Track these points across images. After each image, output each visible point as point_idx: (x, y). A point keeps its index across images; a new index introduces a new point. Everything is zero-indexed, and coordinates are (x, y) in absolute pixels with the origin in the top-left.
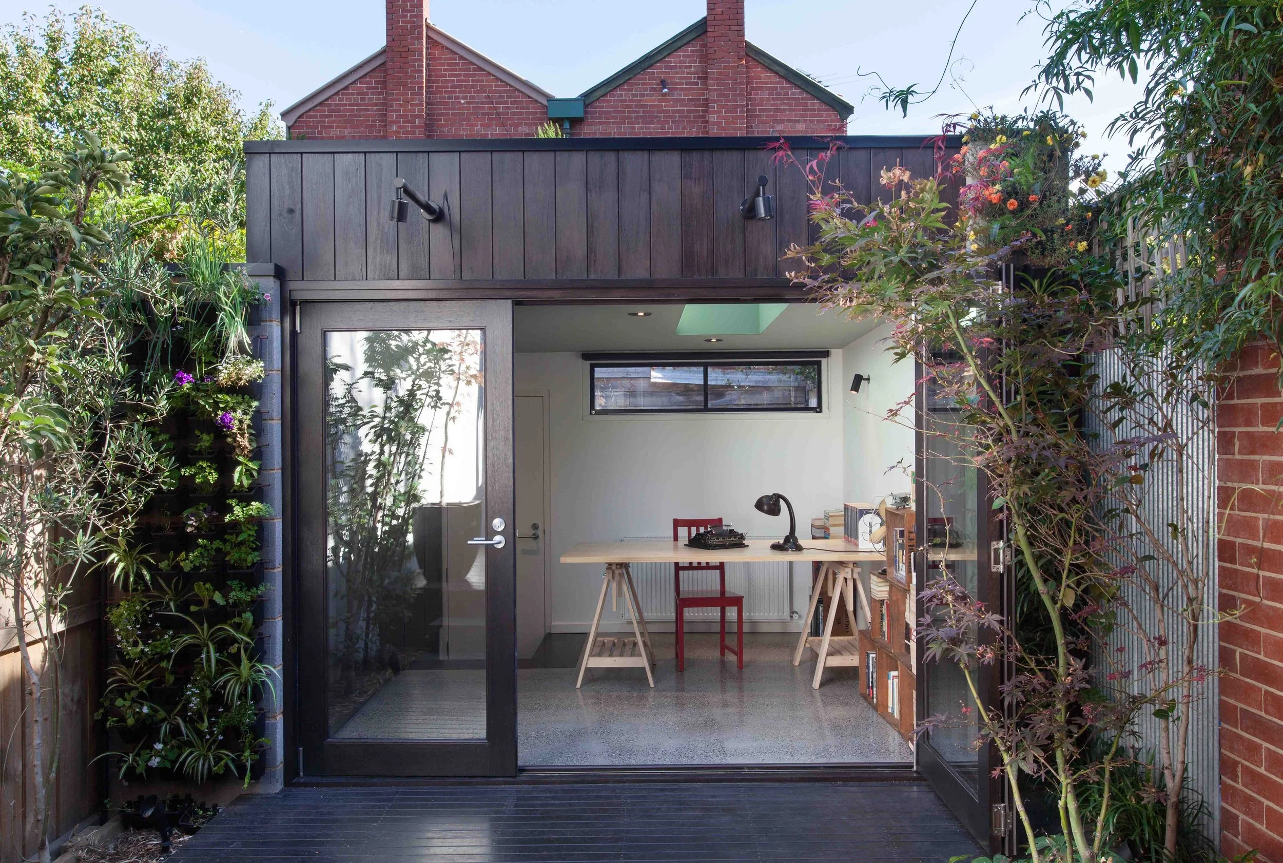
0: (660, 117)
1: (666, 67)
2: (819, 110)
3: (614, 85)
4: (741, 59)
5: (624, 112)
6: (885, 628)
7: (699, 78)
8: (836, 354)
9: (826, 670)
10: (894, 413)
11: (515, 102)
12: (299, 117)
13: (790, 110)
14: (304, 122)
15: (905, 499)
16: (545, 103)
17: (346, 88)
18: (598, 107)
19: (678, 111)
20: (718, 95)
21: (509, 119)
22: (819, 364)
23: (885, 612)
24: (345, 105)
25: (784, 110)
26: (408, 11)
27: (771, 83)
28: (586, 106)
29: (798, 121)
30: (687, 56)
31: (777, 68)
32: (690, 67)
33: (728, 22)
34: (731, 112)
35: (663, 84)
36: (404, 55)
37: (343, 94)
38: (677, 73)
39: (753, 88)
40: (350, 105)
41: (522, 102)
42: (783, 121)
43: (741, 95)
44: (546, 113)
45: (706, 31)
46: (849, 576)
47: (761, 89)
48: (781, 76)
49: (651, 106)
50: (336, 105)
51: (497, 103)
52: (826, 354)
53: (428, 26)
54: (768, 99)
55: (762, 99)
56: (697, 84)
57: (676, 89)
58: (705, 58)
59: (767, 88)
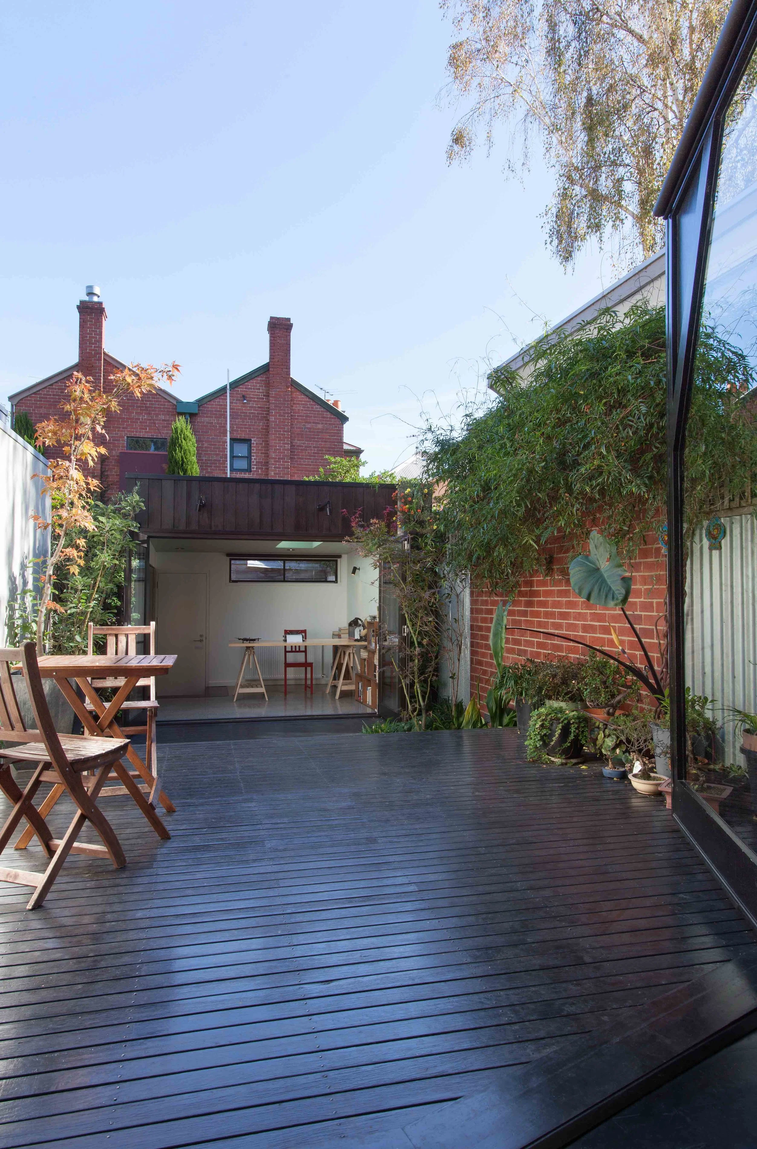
0: (241, 416)
1: (246, 388)
2: (330, 418)
3: (216, 396)
4: (288, 387)
5: (221, 411)
6: (366, 670)
7: (264, 395)
8: (345, 557)
9: (342, 692)
10: (373, 583)
11: (157, 401)
12: (21, 400)
13: (314, 417)
14: (23, 403)
15: (375, 618)
16: (175, 403)
17: (52, 385)
18: (205, 407)
19: (252, 413)
20: (275, 406)
21: (153, 411)
22: (336, 561)
23: (366, 663)
24: (50, 395)
25: (311, 417)
26: (93, 344)
27: (305, 401)
28: (199, 407)
29: (319, 423)
30: (258, 383)
31: (307, 393)
32: (259, 389)
33: (282, 367)
34: (282, 416)
35: (244, 397)
36: (89, 369)
37: (49, 388)
38: (252, 392)
39: (294, 404)
40: (54, 395)
41: (161, 401)
42: (310, 423)
43: (287, 407)
44: (176, 409)
45: (268, 370)
46: (351, 651)
47: (299, 404)
48: (309, 398)
49: (237, 409)
50: (44, 394)
51: (146, 401)
52: (340, 557)
53: (104, 353)
54: (302, 410)
55: (299, 410)
56: (263, 399)
57: (251, 401)
58: (268, 385)
59: (302, 404)
